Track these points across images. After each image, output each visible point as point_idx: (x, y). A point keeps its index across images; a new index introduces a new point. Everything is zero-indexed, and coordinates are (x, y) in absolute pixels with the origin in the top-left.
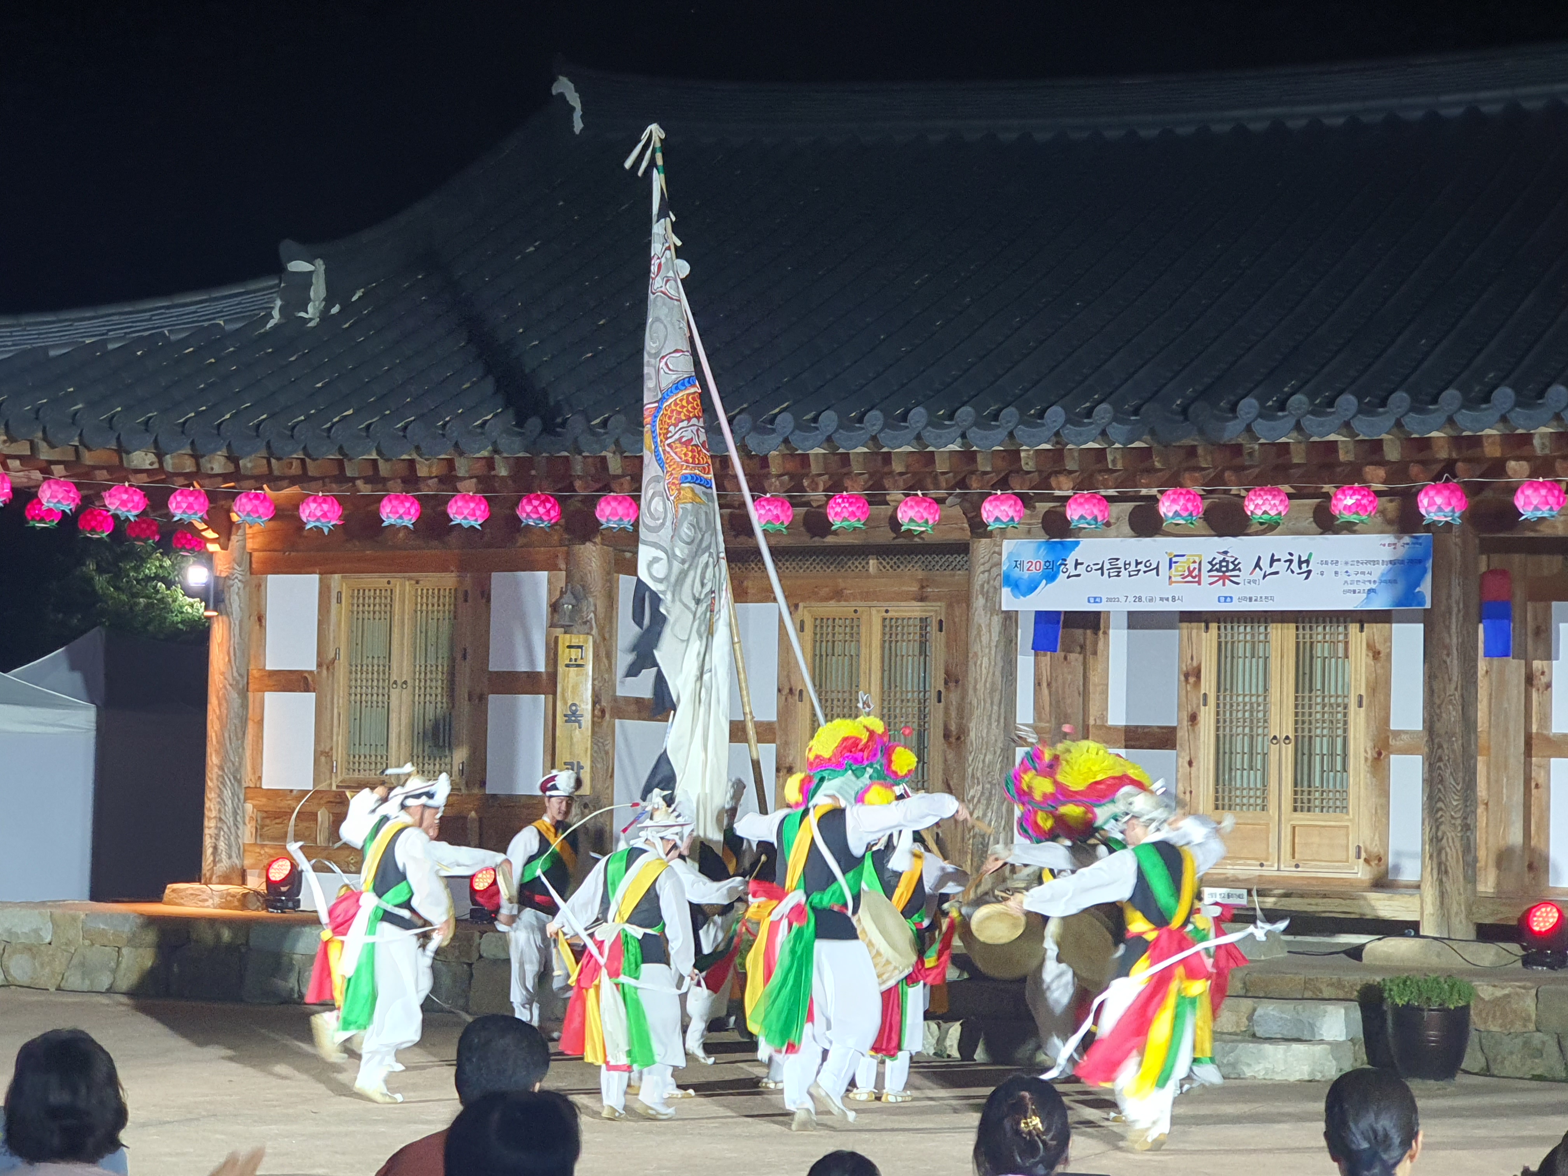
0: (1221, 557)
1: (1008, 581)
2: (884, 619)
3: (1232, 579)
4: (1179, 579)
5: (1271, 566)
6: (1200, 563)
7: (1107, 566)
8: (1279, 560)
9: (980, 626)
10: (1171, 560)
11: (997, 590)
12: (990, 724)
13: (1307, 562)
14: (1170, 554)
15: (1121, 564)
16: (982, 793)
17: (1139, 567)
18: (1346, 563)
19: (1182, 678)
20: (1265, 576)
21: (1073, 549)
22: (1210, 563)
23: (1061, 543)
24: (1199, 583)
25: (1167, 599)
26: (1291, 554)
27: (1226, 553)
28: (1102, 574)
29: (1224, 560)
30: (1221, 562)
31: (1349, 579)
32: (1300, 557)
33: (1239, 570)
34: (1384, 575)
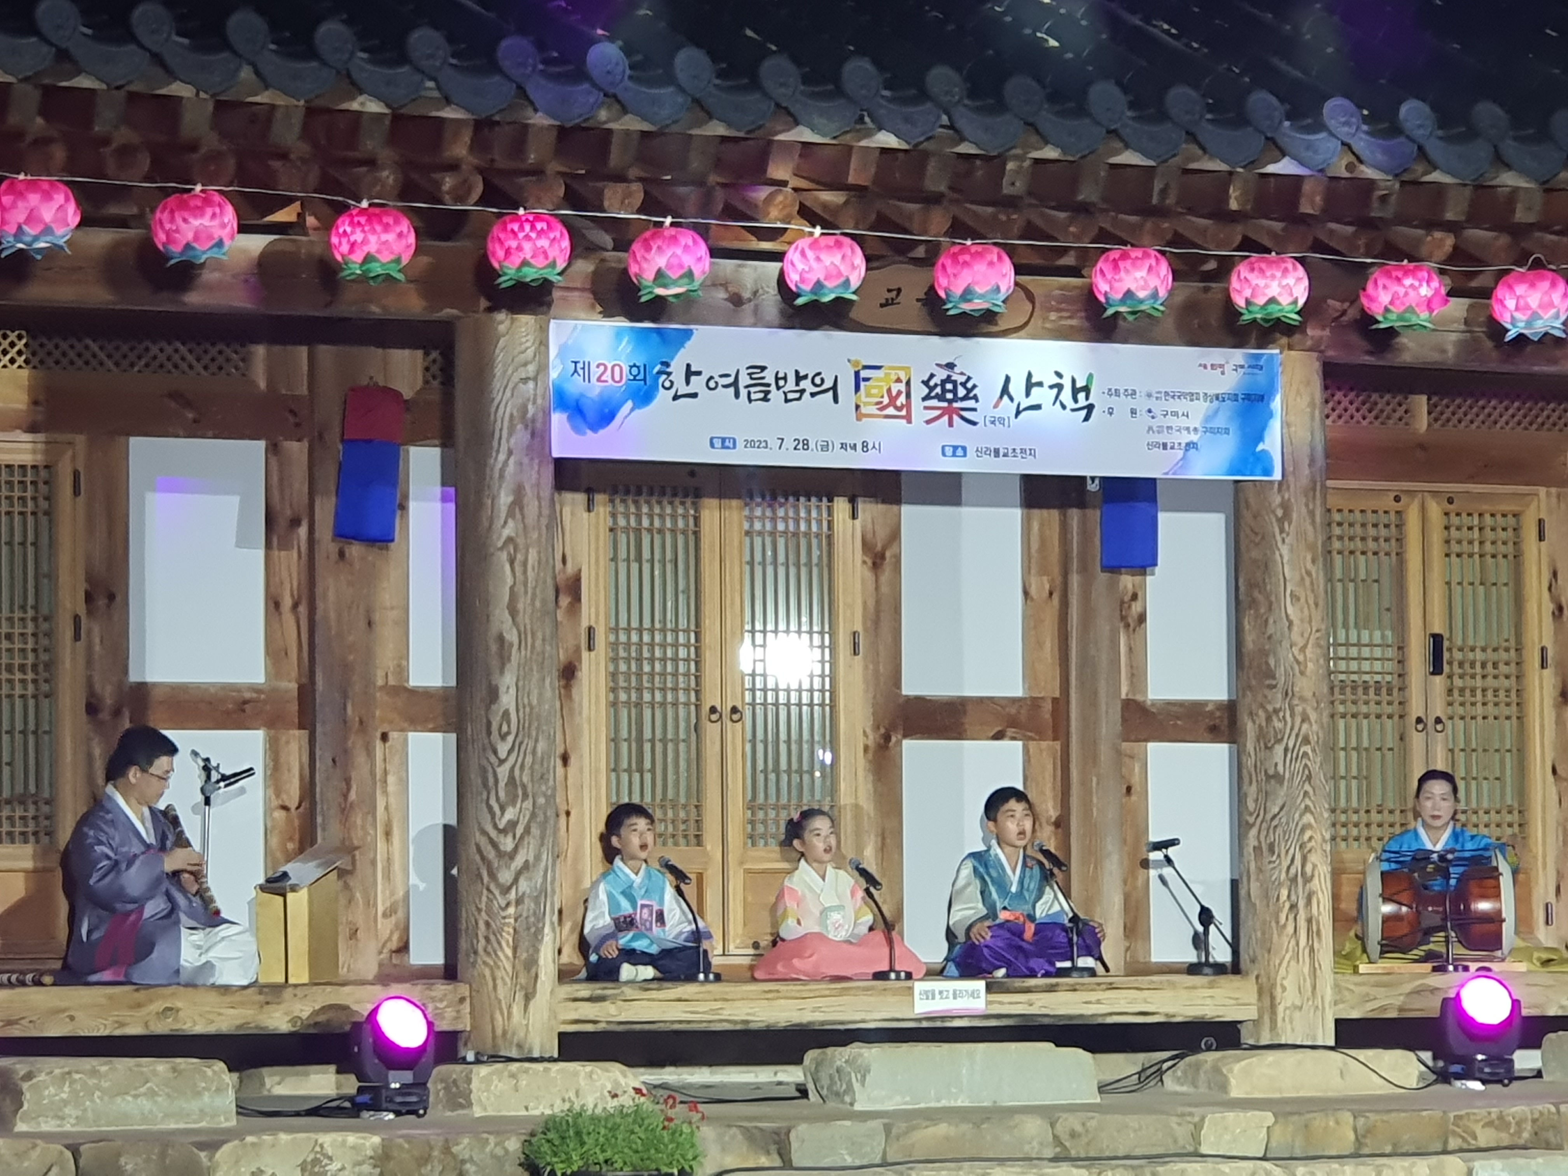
0: (942, 374)
1: (562, 399)
3: (964, 414)
4: (873, 410)
5: (1028, 394)
6: (908, 383)
7: (744, 380)
8: (1040, 384)
10: (857, 374)
11: (544, 417)
13: (1086, 389)
14: (857, 363)
15: (770, 378)
16: (533, 815)
17: (804, 384)
18: (1149, 395)
20: (1018, 413)
21: (681, 345)
22: (926, 383)
23: (658, 331)
24: (908, 419)
25: (854, 447)
26: (1059, 375)
27: (950, 366)
28: (737, 395)
29: (948, 379)
30: (943, 382)
31: (1154, 423)
32: (1074, 381)
33: (975, 398)
34: (1208, 419)
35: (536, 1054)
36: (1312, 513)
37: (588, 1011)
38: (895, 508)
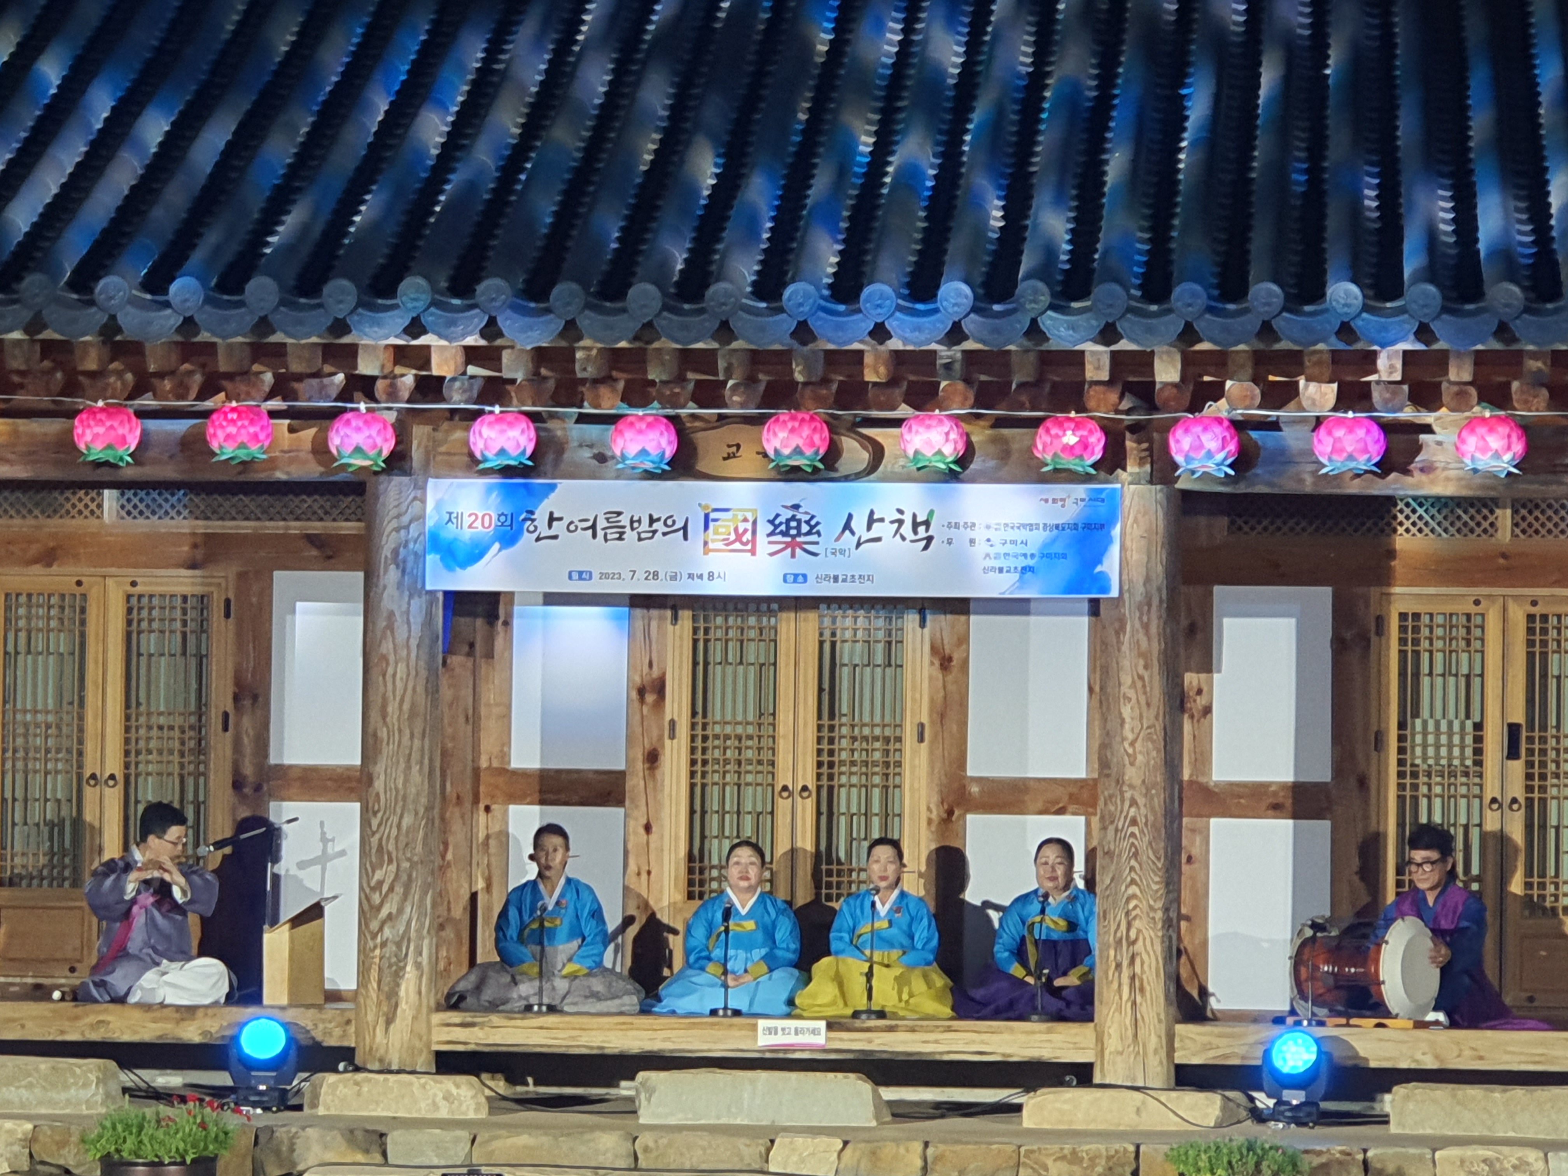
0: (789, 514)
1: (436, 543)
2: (129, 597)
3: (806, 547)
4: (720, 545)
5: (869, 528)
6: (755, 523)
7: (601, 523)
8: (882, 520)
9: (391, 614)
10: (707, 516)
11: (420, 558)
12: (408, 767)
13: (927, 524)
14: (707, 507)
15: (625, 520)
16: (397, 876)
17: (655, 526)
18: (988, 527)
19: (634, 695)
20: (859, 544)
21: (546, 495)
22: (771, 522)
23: (525, 486)
24: (753, 552)
25: (701, 577)
26: (900, 512)
27: (796, 507)
28: (594, 536)
29: (793, 518)
30: (788, 521)
31: (992, 551)
32: (914, 516)
33: (818, 533)
34: (1045, 545)
35: (394, 1067)
36: (1146, 627)
37: (460, 1034)
38: (963, 618)
